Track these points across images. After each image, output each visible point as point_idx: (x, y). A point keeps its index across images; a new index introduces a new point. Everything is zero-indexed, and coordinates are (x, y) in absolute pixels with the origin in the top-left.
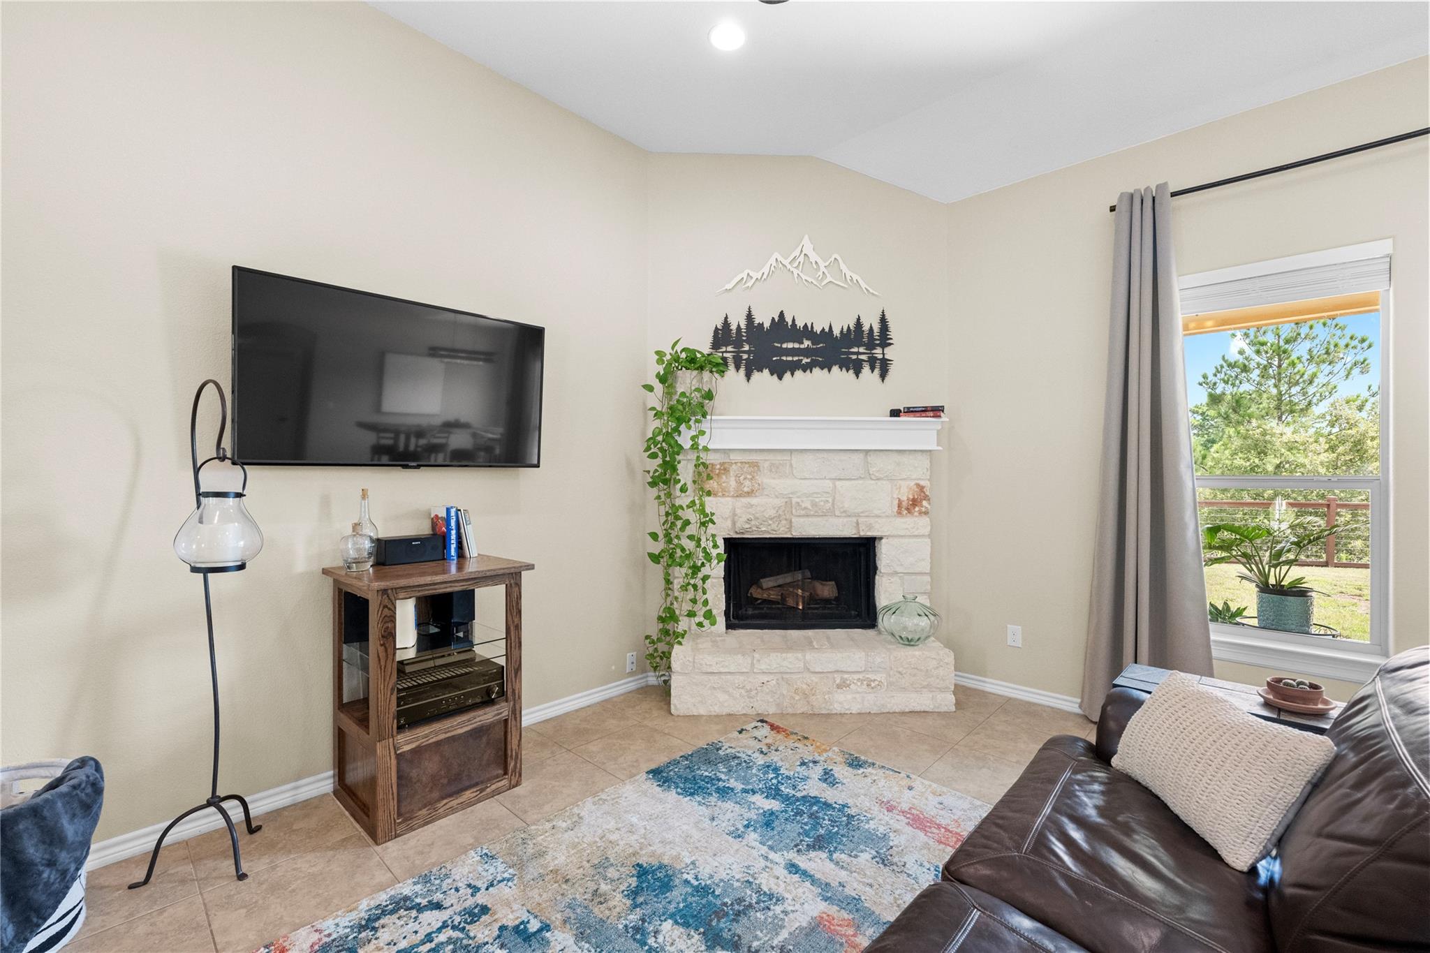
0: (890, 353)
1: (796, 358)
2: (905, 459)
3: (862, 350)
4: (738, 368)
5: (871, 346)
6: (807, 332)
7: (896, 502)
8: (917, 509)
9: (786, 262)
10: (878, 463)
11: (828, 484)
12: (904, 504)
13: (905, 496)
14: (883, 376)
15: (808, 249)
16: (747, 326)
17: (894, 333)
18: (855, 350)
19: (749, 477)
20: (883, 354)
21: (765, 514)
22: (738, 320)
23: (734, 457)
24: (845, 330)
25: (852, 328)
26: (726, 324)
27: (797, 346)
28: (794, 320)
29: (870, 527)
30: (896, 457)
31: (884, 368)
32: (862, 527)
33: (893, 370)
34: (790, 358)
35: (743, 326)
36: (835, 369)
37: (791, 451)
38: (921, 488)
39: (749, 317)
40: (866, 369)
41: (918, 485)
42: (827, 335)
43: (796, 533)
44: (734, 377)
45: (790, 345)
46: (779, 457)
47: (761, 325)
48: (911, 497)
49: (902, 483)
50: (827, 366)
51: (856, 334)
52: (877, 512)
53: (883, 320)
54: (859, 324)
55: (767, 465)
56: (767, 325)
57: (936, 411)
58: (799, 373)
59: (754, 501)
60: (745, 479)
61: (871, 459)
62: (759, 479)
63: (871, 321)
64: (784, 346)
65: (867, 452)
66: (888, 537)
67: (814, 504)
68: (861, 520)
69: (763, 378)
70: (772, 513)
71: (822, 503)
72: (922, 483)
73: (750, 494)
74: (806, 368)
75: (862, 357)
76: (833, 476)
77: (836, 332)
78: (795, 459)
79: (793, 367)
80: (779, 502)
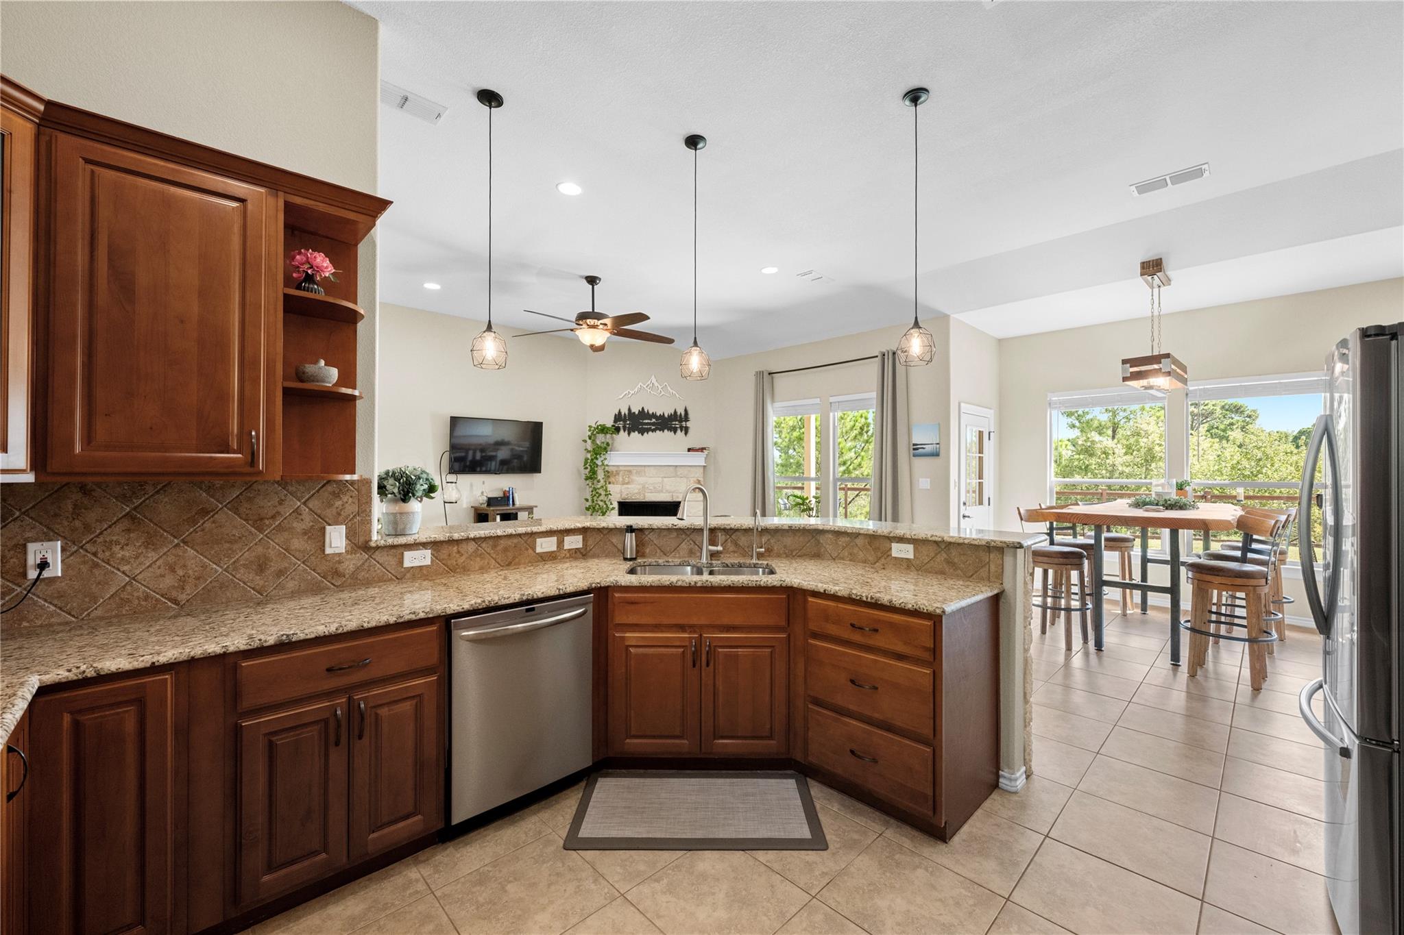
0: (689, 424)
1: (649, 427)
2: (692, 469)
3: (677, 423)
4: (624, 431)
5: (681, 421)
6: (654, 416)
7: (687, 488)
9: (645, 386)
10: (680, 471)
11: (660, 479)
12: (690, 489)
13: (690, 485)
14: (686, 434)
15: (654, 381)
16: (629, 414)
17: (691, 416)
18: (674, 423)
19: (627, 476)
20: (686, 424)
21: (634, 492)
22: (625, 411)
23: (621, 468)
24: (670, 414)
25: (673, 413)
26: (620, 412)
27: (649, 421)
28: (648, 410)
29: (678, 497)
30: (689, 468)
31: (686, 430)
32: (674, 497)
33: (690, 431)
34: (646, 427)
35: (627, 413)
36: (666, 431)
37: (645, 466)
39: (629, 410)
40: (679, 431)
41: (698, 480)
42: (662, 417)
43: (647, 500)
44: (623, 434)
45: (646, 421)
46: (640, 468)
47: (634, 413)
49: (691, 479)
50: (662, 430)
51: (674, 416)
52: (680, 491)
53: (686, 411)
54: (675, 412)
55: (635, 471)
56: (637, 413)
57: (702, 450)
58: (650, 433)
59: (629, 486)
60: (625, 477)
61: (678, 469)
62: (631, 477)
63: (681, 411)
64: (644, 421)
65: (676, 466)
66: (684, 500)
67: (655, 488)
68: (674, 494)
69: (635, 435)
70: (636, 491)
71: (658, 487)
73: (628, 483)
74: (653, 430)
75: (677, 426)
76: (662, 476)
77: (666, 415)
78: (646, 469)
79: (648, 430)
80: (640, 487)
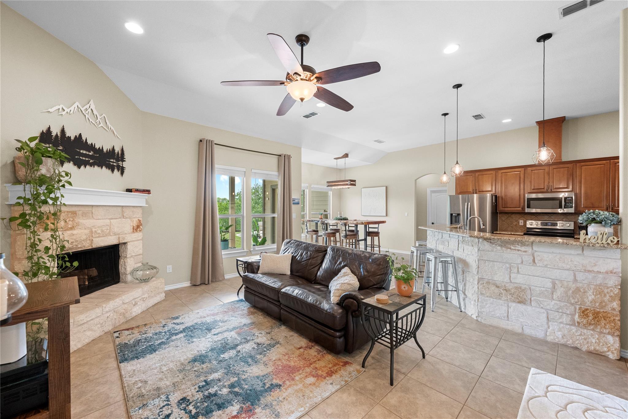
0: (125, 164)
1: (87, 159)
2: (135, 210)
3: (114, 161)
5: (118, 160)
6: (91, 147)
7: (132, 227)
8: (138, 229)
9: (82, 109)
10: (127, 212)
11: (108, 221)
12: (135, 228)
13: (135, 224)
14: (122, 173)
16: (61, 136)
17: (126, 156)
18: (112, 160)
19: (71, 219)
20: (122, 164)
21: (81, 238)
22: (56, 131)
23: (63, 209)
24: (108, 150)
25: (111, 150)
26: (49, 131)
27: (87, 153)
28: (86, 140)
29: (124, 238)
30: (132, 209)
31: (122, 170)
32: (121, 239)
33: (126, 171)
34: (84, 159)
35: (59, 135)
36: (104, 168)
37: (92, 206)
38: (140, 221)
39: (63, 131)
40: (116, 170)
41: (139, 220)
42: (100, 151)
43: (95, 246)
45: (84, 152)
46: (87, 209)
47: (69, 138)
48: (137, 225)
49: (134, 219)
50: (100, 165)
51: (111, 153)
52: (126, 232)
53: (122, 150)
54: (113, 149)
55: (80, 213)
56: (72, 138)
57: (148, 192)
58: (88, 167)
59: (75, 232)
60: (69, 221)
61: (124, 209)
62: (77, 220)
63: (117, 149)
64: (82, 151)
65: (122, 206)
66: (129, 242)
67: (102, 231)
68: (120, 236)
69: (70, 166)
70: (84, 237)
71: (105, 230)
72: (140, 219)
73: (72, 228)
74: (92, 165)
75: (114, 164)
76: (110, 217)
77: (105, 150)
78: (94, 210)
79: (86, 164)
80: (87, 231)
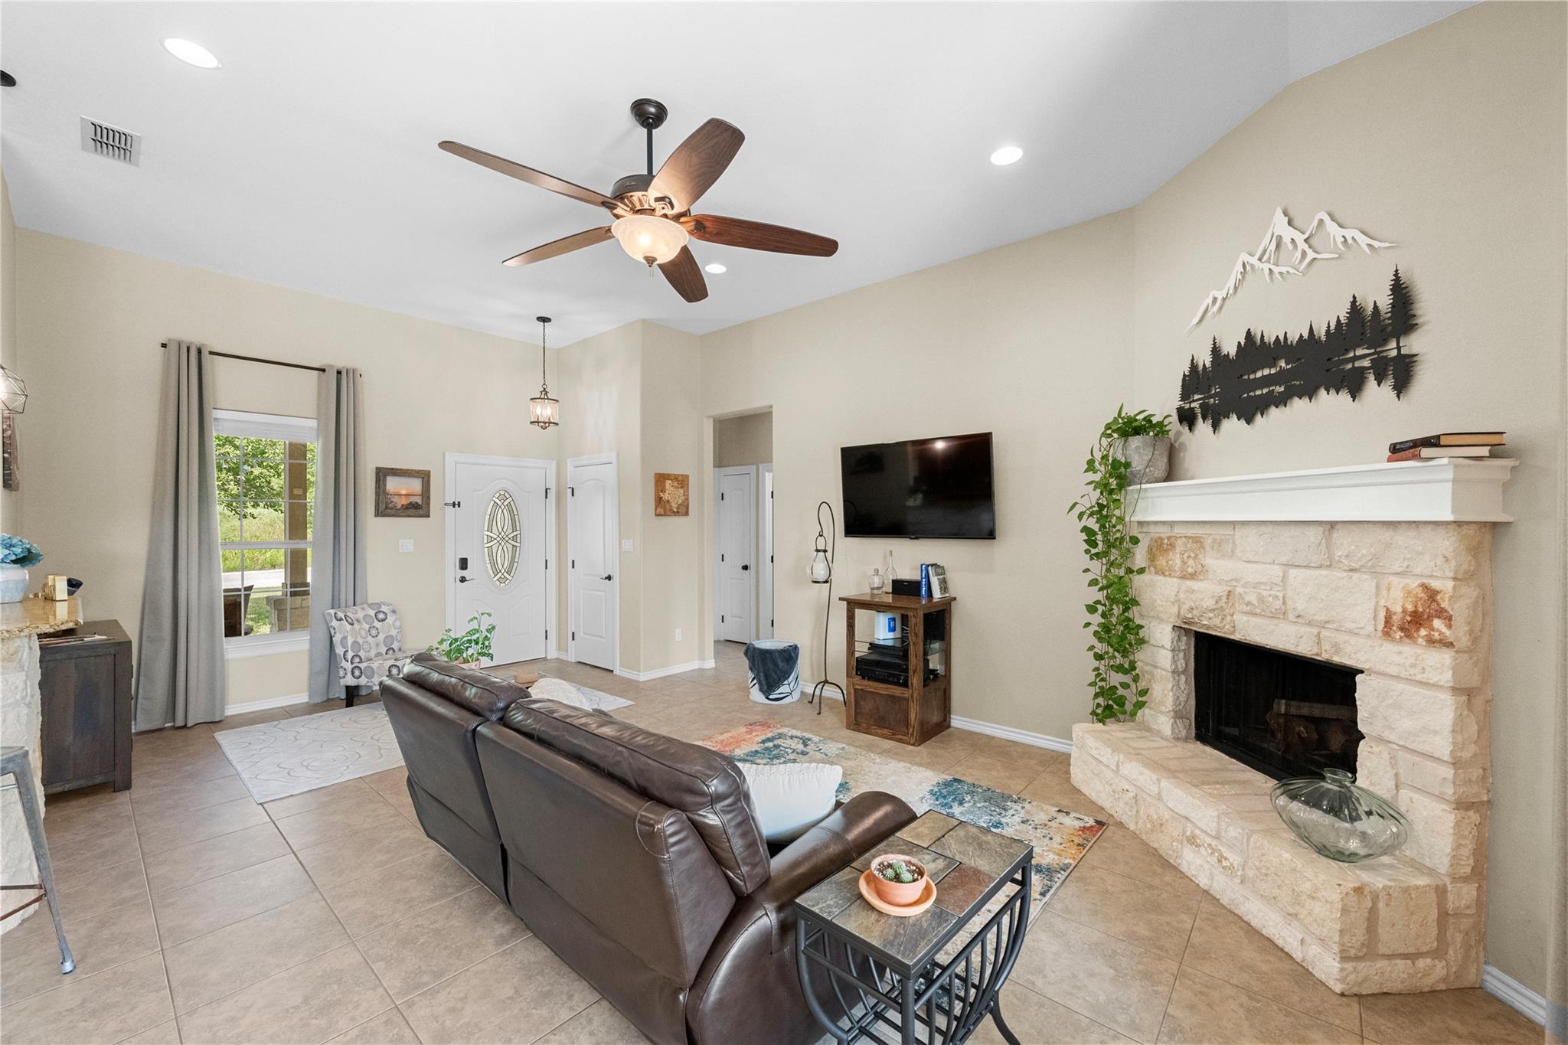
0: (1413, 343)
1: (1265, 391)
2: (1401, 538)
3: (1360, 352)
4: (1205, 418)
5: (1379, 341)
7: (1382, 614)
8: (1423, 632)
9: (1254, 260)
10: (1343, 541)
11: (1277, 570)
12: (1396, 619)
13: (1399, 603)
14: (1402, 386)
15: (1285, 225)
16: (1215, 363)
18: (1354, 354)
19: (1193, 555)
20: (1399, 348)
21: (1203, 603)
22: (1205, 358)
24: (1332, 327)
25: (1343, 320)
26: (1193, 367)
27: (1268, 372)
28: (1262, 336)
29: (1343, 648)
30: (1382, 534)
31: (1403, 372)
32: (1326, 646)
33: (1420, 371)
34: (1258, 392)
35: (1210, 363)
37: (1233, 523)
38: (1432, 594)
39: (1215, 349)
40: (1373, 382)
41: (1425, 587)
42: (1310, 341)
44: (1203, 427)
45: (1261, 374)
46: (1225, 531)
47: (1229, 356)
48: (1410, 608)
49: (1394, 580)
50: (1310, 393)
52: (1349, 625)
55: (1210, 541)
56: (1234, 354)
58: (1273, 411)
59: (1197, 585)
60: (1189, 557)
61: (1338, 535)
62: (1202, 558)
65: (1333, 525)
66: (1371, 672)
67: (1261, 599)
68: (1325, 633)
70: (1209, 603)
71: (1270, 599)
72: (1435, 584)
73: (1193, 576)
74: (1281, 401)
78: (1239, 533)
80: (1221, 590)
